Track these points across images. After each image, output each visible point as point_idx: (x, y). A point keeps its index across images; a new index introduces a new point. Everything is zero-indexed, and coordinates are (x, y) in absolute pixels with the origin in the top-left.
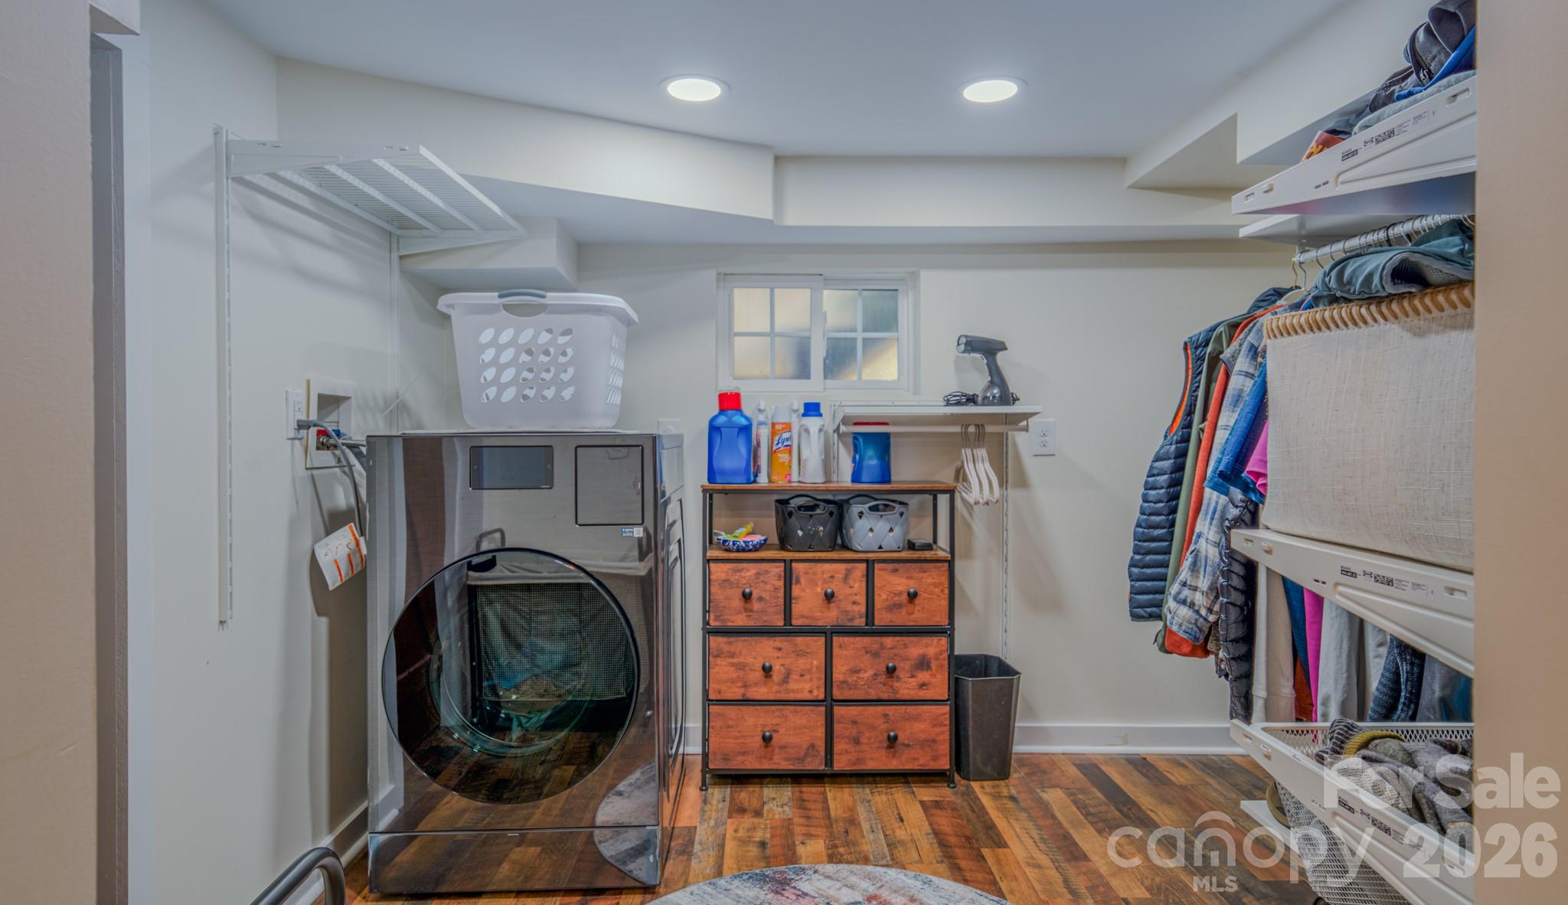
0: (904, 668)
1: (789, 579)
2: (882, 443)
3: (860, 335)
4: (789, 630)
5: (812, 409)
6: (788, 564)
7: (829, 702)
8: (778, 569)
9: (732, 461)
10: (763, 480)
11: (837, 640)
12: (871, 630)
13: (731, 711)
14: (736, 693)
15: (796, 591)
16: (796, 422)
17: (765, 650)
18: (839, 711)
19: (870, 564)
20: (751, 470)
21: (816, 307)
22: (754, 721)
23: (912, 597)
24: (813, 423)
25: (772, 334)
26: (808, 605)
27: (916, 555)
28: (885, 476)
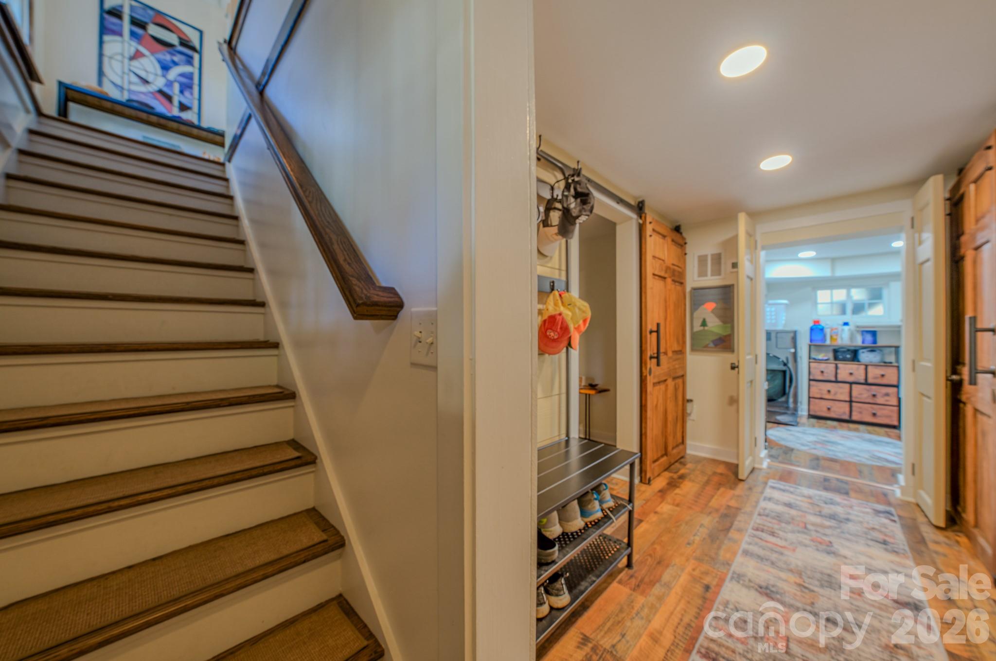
0: (879, 396)
1: (837, 368)
2: (874, 334)
3: (867, 302)
4: (837, 382)
5: (846, 324)
6: (836, 365)
7: (851, 402)
8: (833, 365)
9: (818, 337)
10: (828, 342)
11: (854, 386)
12: (866, 383)
13: (817, 401)
14: (819, 396)
15: (839, 371)
16: (840, 328)
17: (829, 386)
18: (854, 404)
19: (866, 366)
20: (824, 339)
21: (849, 295)
22: (824, 404)
23: (883, 376)
24: (846, 328)
25: (832, 303)
26: (843, 375)
27: (885, 364)
28: (875, 342)
